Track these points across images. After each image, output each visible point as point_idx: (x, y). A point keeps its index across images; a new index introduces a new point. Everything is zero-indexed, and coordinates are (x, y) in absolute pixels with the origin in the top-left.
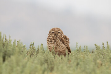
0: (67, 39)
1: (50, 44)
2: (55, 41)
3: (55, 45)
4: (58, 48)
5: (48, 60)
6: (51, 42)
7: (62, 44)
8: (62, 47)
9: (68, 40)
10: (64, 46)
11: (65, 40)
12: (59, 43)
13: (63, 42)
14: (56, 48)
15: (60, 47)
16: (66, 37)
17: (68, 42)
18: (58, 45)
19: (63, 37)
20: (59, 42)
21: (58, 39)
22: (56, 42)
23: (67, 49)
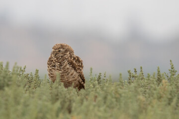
0: (79, 62)
1: (53, 70)
2: (61, 65)
3: (60, 72)
4: (66, 77)
6: (54, 66)
7: (73, 71)
8: (72, 75)
9: (82, 64)
10: (75, 73)
11: (76, 64)
12: (68, 69)
13: (74, 67)
14: (62, 76)
15: (70, 75)
16: (78, 59)
17: (82, 66)
18: (66, 72)
19: (74, 59)
20: (68, 66)
21: (66, 62)
22: (62, 67)
23: (79, 78)
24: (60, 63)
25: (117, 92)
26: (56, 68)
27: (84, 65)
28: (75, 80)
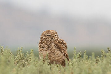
0: (64, 44)
1: (43, 51)
2: (49, 47)
3: (48, 52)
4: (53, 56)
5: (43, 71)
6: (44, 48)
7: (58, 51)
8: (57, 55)
10: (60, 53)
11: (61, 46)
12: (54, 50)
13: (59, 49)
14: (50, 56)
16: (62, 42)
17: (65, 47)
18: (52, 52)
19: (59, 42)
20: (54, 48)
21: (53, 45)
22: (50, 49)
23: (64, 57)
24: (48, 45)
25: (90, 69)
26: (45, 49)
27: (67, 46)
28: (60, 59)
